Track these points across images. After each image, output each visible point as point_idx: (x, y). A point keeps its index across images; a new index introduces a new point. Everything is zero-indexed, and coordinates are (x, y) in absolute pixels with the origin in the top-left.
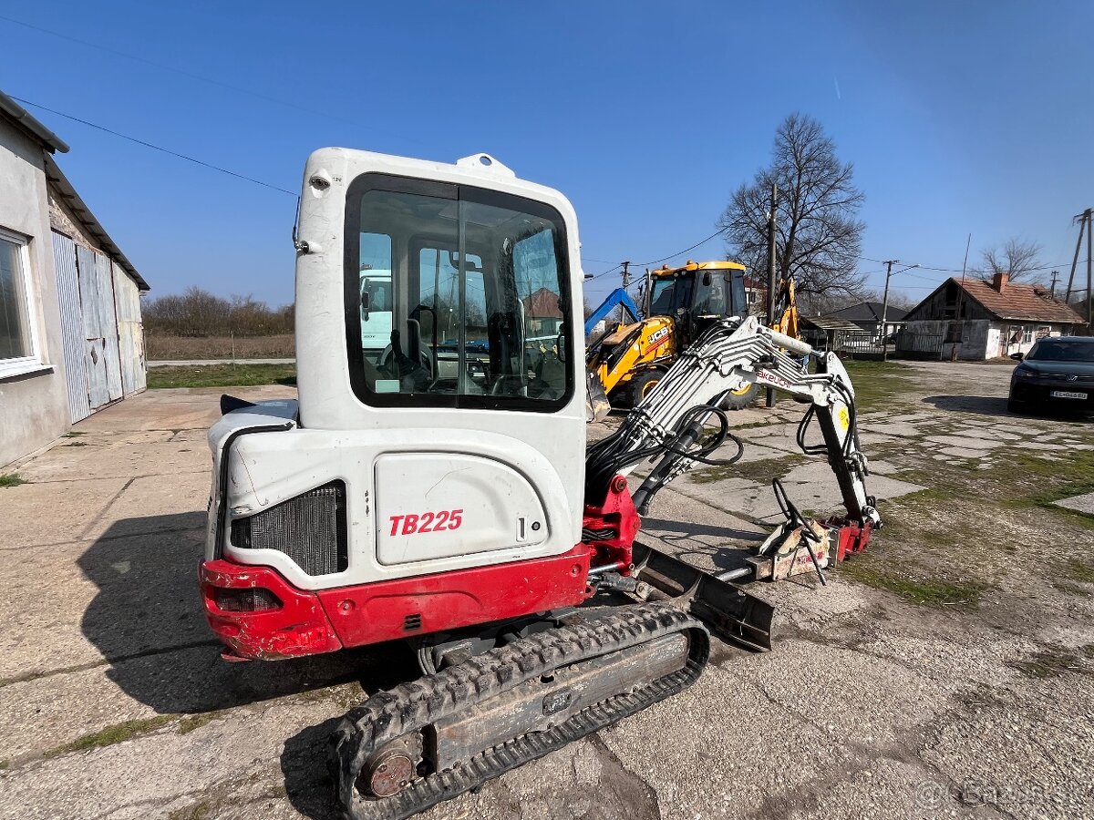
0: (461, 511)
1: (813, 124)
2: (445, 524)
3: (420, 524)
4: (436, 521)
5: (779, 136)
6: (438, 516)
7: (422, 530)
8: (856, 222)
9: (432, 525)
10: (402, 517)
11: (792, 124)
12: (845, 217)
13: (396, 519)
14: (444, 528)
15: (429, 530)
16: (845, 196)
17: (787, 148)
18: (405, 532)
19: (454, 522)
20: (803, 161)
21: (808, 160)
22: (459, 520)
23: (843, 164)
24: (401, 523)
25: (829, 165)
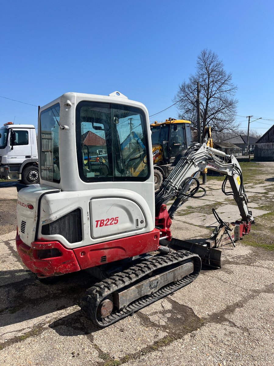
0: (118, 218)
1: (214, 54)
2: (113, 222)
3: (105, 223)
4: (110, 221)
5: (199, 60)
6: (111, 220)
7: (106, 225)
8: (234, 99)
9: (109, 223)
10: (99, 221)
11: (204, 54)
12: (229, 97)
13: (97, 221)
14: (113, 224)
15: (108, 225)
16: (229, 87)
17: (202, 65)
18: (100, 226)
19: (116, 222)
20: (210, 71)
21: (212, 71)
22: (117, 220)
23: (227, 73)
24: (99, 223)
25: (221, 73)
